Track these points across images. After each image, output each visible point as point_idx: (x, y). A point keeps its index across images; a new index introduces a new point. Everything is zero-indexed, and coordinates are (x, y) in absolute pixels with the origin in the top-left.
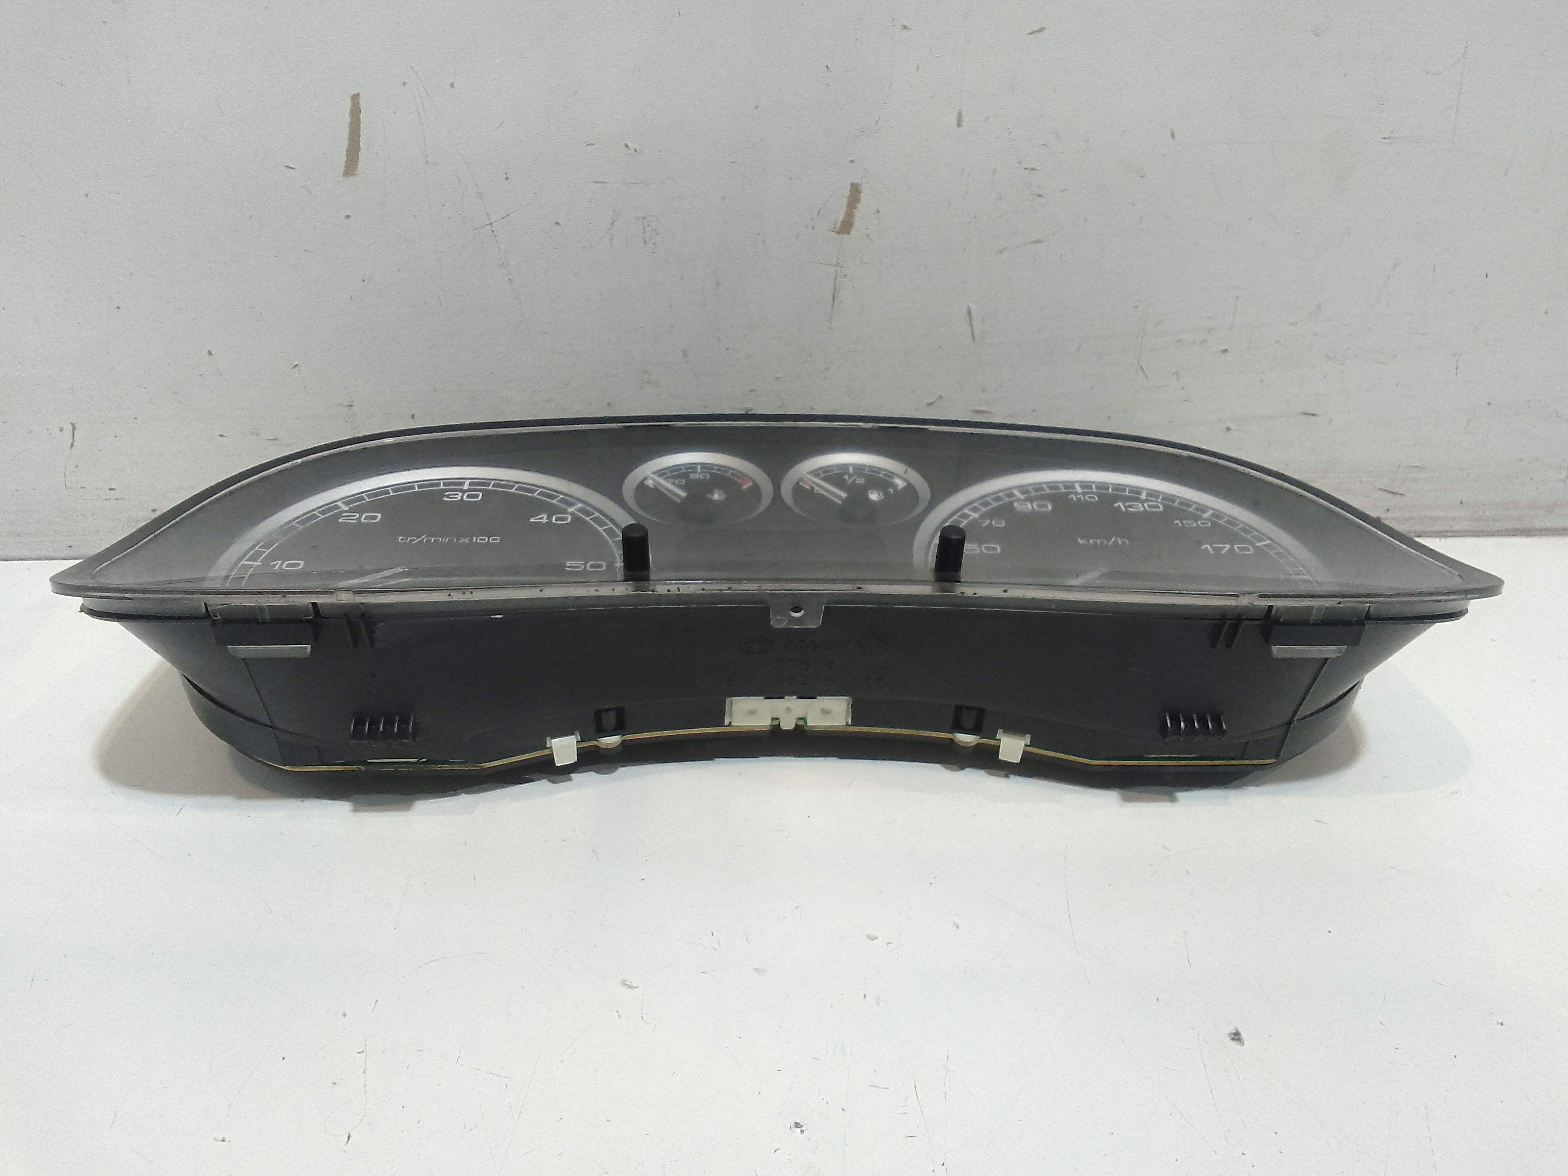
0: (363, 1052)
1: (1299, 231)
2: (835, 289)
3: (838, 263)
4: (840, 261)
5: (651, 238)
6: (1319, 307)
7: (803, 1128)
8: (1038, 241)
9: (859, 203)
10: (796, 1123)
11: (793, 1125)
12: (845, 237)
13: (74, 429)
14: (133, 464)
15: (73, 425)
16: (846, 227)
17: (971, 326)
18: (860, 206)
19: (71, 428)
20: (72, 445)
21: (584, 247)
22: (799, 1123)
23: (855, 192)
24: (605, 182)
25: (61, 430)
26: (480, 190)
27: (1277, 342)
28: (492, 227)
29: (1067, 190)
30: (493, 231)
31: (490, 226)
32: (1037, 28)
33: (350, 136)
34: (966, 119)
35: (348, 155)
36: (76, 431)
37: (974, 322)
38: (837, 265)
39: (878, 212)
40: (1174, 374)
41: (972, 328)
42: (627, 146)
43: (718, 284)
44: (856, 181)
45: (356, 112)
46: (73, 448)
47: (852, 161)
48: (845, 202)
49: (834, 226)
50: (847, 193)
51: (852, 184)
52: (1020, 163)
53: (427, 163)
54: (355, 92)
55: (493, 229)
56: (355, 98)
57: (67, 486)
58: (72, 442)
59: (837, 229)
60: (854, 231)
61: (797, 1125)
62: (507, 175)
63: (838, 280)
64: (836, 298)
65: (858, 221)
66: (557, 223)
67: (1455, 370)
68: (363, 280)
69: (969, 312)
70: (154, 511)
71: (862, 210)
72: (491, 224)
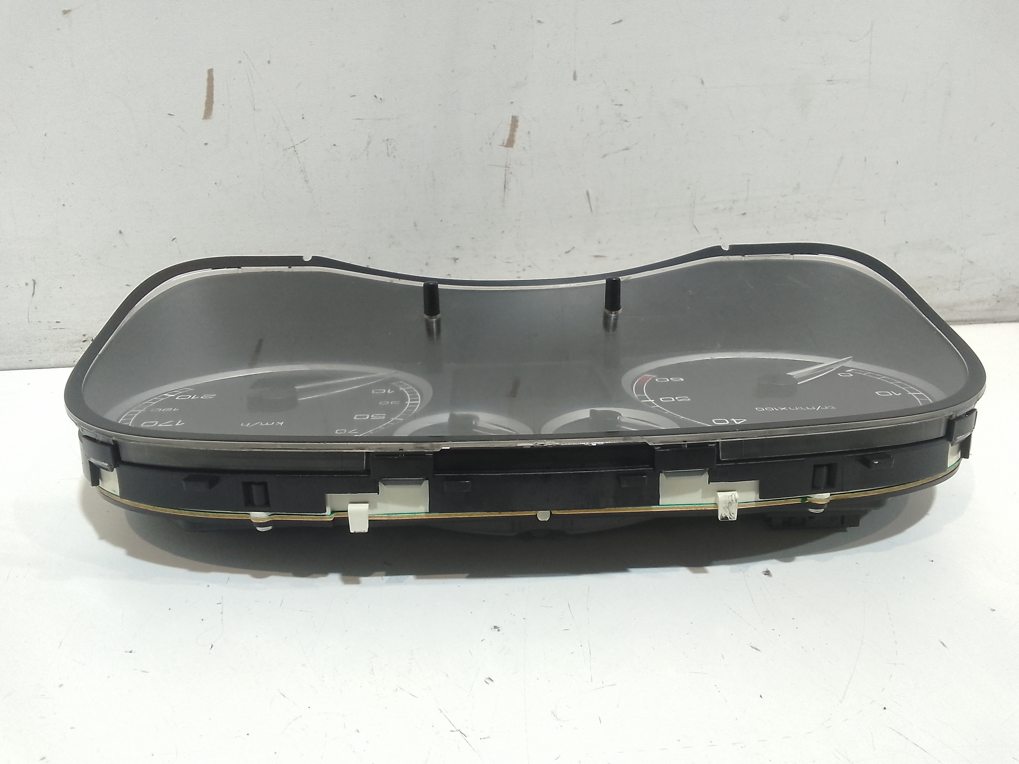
0: (220, 603)
1: (782, 139)
2: (505, 181)
3: (506, 165)
4: (508, 164)
5: (392, 153)
6: (798, 184)
7: (499, 629)
8: (627, 149)
9: (517, 128)
10: (494, 626)
11: (493, 627)
12: (510, 149)
13: (35, 283)
14: (71, 305)
15: (34, 280)
16: (510, 143)
17: (589, 202)
19: (33, 282)
20: (33, 294)
21: (351, 159)
22: (496, 626)
23: (515, 121)
24: (363, 119)
25: (27, 284)
26: (287, 126)
27: (775, 207)
28: (295, 148)
29: (642, 117)
30: (295, 151)
31: (293, 148)
32: (617, 20)
33: (207, 94)
34: (579, 75)
35: (206, 106)
36: (36, 285)
37: (591, 200)
38: (506, 167)
39: (529, 133)
40: (714, 229)
41: (590, 204)
42: (376, 97)
43: (434, 180)
44: (515, 115)
45: (210, 79)
46: (34, 296)
47: (512, 103)
48: (509, 128)
49: (503, 143)
50: (510, 122)
51: (512, 117)
52: (613, 101)
53: (254, 109)
54: (210, 68)
55: (295, 150)
56: (210, 72)
57: (30, 321)
58: (33, 292)
59: (505, 144)
60: (515, 145)
61: (495, 627)
62: (303, 116)
63: (507, 176)
64: (506, 187)
65: (517, 139)
66: (335, 145)
67: (884, 221)
68: (216, 184)
69: (588, 194)
70: (84, 335)
71: (519, 134)
72: (294, 146)
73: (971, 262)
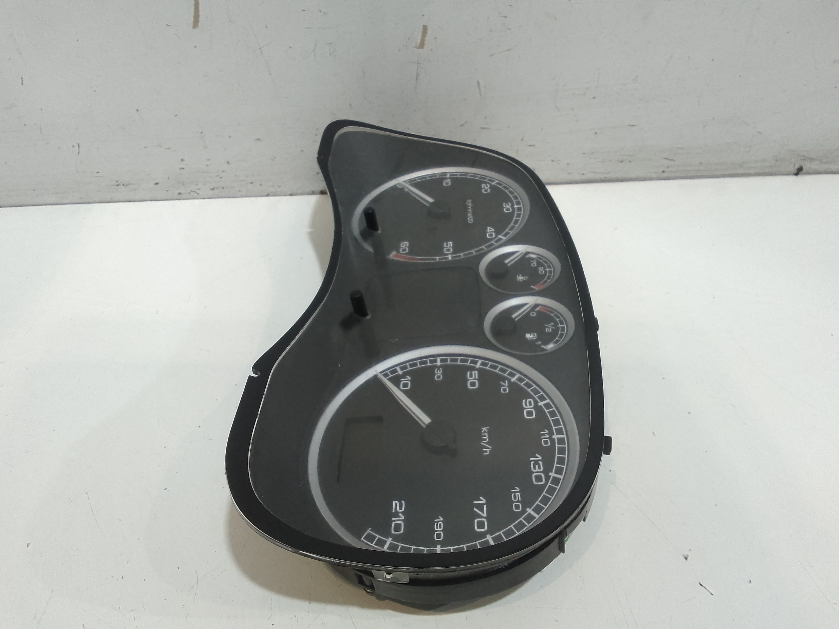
2: (417, 74)
3: (419, 62)
5: (333, 53)
6: (636, 76)
8: (509, 50)
12: (421, 50)
13: (79, 146)
14: (106, 161)
15: (78, 144)
16: (422, 45)
17: (479, 89)
18: (427, 35)
19: (77, 146)
20: (79, 153)
21: (303, 58)
23: (425, 29)
24: (312, 28)
25: (73, 146)
26: (255, 33)
27: (618, 93)
29: (522, 26)
33: (194, 10)
35: (194, 19)
36: (80, 147)
37: (481, 88)
39: (435, 38)
40: (573, 109)
42: (320, 11)
43: (364, 73)
44: (425, 24)
46: (79, 155)
47: (423, 16)
48: (420, 35)
49: (416, 45)
50: (421, 29)
51: (423, 26)
52: (500, 14)
53: (230, 21)
55: (261, 51)
57: (78, 172)
59: (418, 46)
60: (425, 48)
62: (267, 25)
63: (418, 70)
64: (418, 78)
65: (426, 42)
66: (290, 47)
68: (204, 76)
69: (478, 83)
70: (117, 181)
71: (428, 38)
72: (260, 49)
73: (760, 133)
